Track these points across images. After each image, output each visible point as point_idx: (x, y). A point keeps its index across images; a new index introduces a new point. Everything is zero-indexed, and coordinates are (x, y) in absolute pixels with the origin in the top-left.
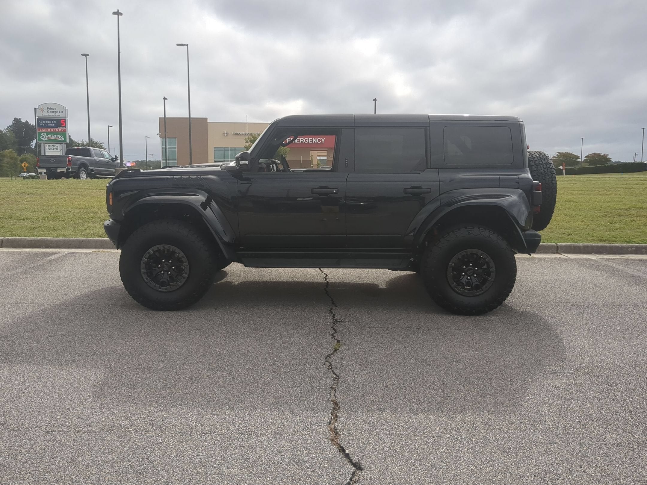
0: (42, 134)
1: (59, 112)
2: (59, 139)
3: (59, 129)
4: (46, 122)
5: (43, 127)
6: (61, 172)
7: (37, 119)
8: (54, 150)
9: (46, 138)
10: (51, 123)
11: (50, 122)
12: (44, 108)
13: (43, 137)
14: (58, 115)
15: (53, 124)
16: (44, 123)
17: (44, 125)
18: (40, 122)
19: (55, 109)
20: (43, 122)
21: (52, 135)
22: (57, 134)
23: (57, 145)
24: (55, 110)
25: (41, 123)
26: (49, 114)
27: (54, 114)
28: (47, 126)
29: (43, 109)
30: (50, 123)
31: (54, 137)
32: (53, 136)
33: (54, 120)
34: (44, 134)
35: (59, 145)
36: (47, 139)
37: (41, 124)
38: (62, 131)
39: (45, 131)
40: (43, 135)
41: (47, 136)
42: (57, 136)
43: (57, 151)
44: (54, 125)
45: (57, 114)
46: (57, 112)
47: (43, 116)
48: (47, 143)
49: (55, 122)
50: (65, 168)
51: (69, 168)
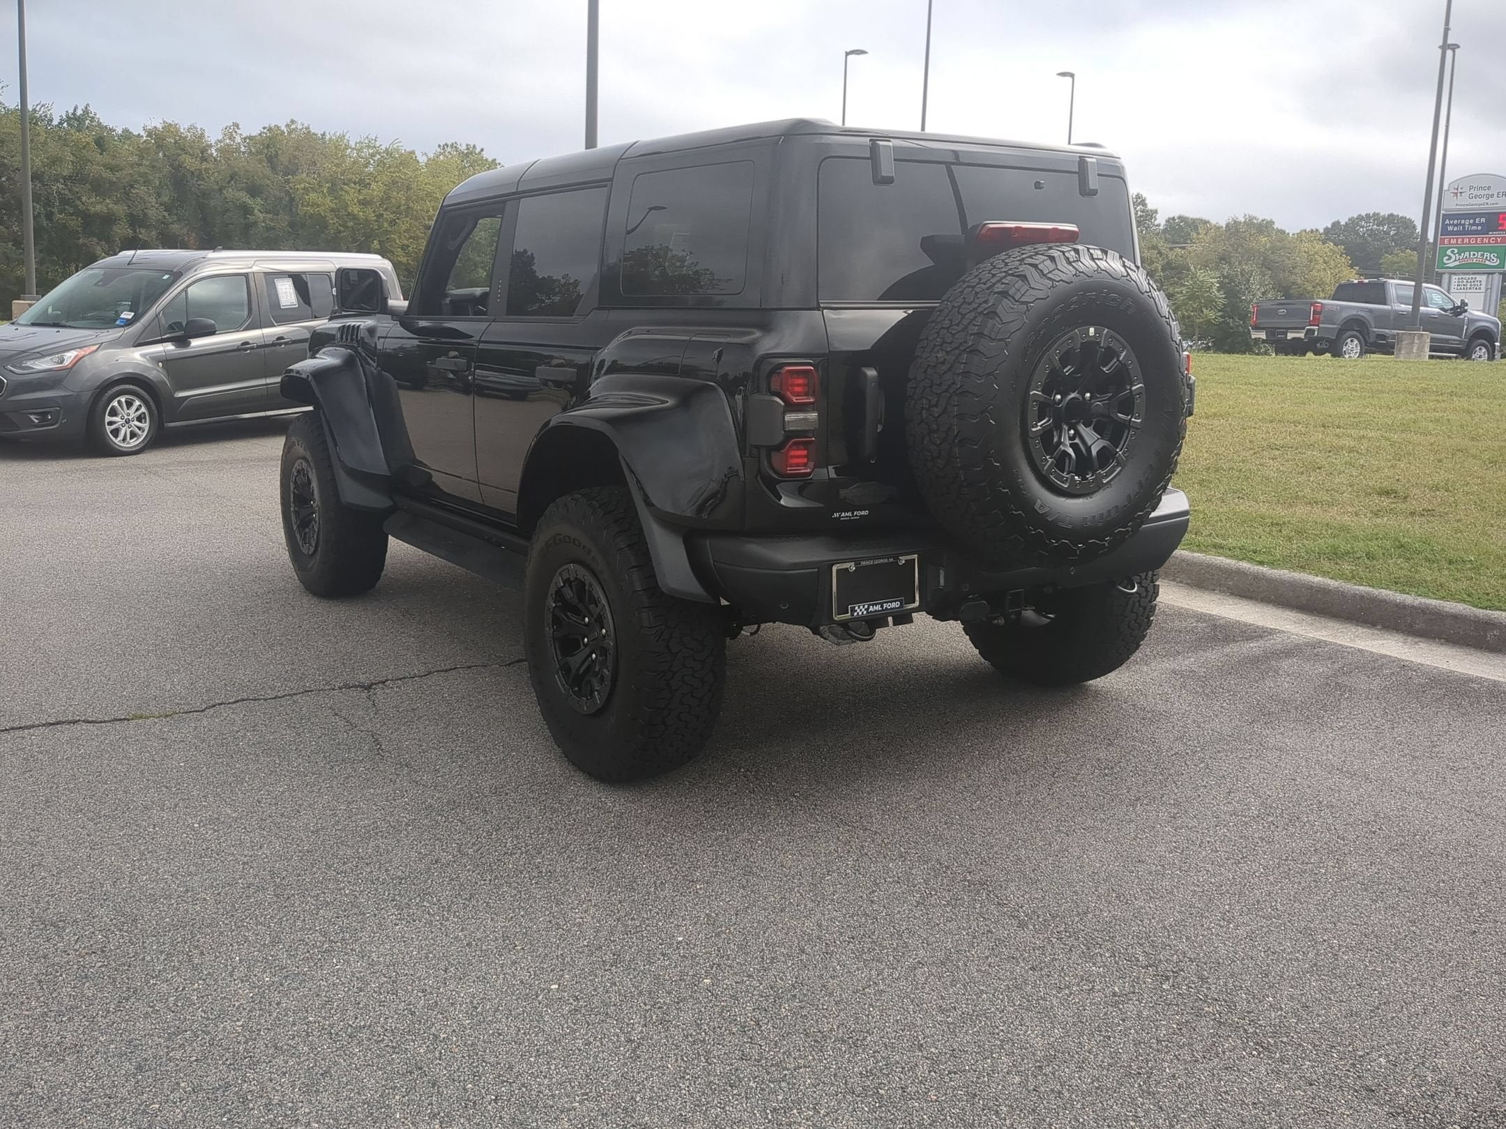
0: (1449, 252)
1: (1496, 196)
2: (1487, 263)
3: (1490, 238)
4: (1463, 222)
5: (1452, 233)
6: (1294, 338)
7: (1444, 215)
8: (1472, 291)
9: (1455, 261)
10: (1474, 224)
11: (1472, 221)
12: (1462, 189)
13: (1450, 258)
14: (1493, 204)
15: (1477, 225)
16: (1457, 225)
17: (1456, 229)
18: (1447, 222)
19: (1489, 188)
20: (1455, 222)
21: (1472, 253)
22: (1484, 250)
23: (1479, 277)
24: (1487, 192)
25: (1450, 225)
26: (1474, 201)
27: (1484, 200)
28: (1465, 232)
29: (1460, 190)
30: (1472, 225)
31: (1475, 257)
32: (1474, 255)
33: (1480, 215)
34: (1452, 252)
35: (1485, 277)
36: (1457, 263)
37: (1450, 228)
38: (1497, 242)
39: (1457, 243)
40: (1451, 255)
41: (1460, 255)
42: (1483, 255)
43: (1478, 291)
44: (1479, 228)
45: (1491, 201)
46: (1492, 196)
47: (1458, 207)
48: (1454, 274)
49: (1483, 220)
50: (1303, 328)
51: (1314, 330)
